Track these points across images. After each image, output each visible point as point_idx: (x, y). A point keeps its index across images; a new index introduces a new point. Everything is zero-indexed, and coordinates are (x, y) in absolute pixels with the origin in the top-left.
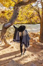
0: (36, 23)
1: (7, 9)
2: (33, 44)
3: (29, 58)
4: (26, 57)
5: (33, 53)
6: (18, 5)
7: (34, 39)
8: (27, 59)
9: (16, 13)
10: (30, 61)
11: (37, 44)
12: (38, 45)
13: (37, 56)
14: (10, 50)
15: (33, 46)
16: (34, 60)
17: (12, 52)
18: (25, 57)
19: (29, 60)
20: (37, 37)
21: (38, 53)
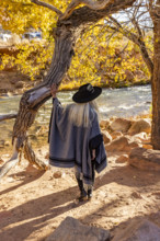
0: (128, 83)
1: (18, 41)
2: (131, 157)
3: (126, 207)
4: (114, 204)
5: (135, 189)
6: (69, 22)
7: (131, 139)
8: (118, 210)
9: (65, 51)
10: (132, 216)
11: (146, 155)
12: (149, 160)
13: (153, 197)
14: (51, 187)
15: (131, 166)
16: (145, 211)
17: (60, 190)
18: (109, 204)
19: (127, 212)
20: (139, 132)
21: (154, 187)
